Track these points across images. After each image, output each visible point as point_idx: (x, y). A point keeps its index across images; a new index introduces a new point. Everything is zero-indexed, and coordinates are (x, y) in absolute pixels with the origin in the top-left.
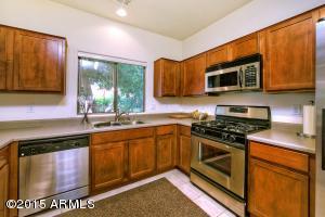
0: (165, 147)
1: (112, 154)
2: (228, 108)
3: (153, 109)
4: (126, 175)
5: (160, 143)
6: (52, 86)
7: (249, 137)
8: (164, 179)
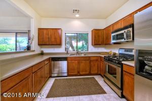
0: (94, 65)
1: (74, 64)
2: (124, 50)
3: (92, 50)
4: (79, 72)
5: (92, 63)
6: (58, 43)
7: (123, 62)
8: (93, 78)
